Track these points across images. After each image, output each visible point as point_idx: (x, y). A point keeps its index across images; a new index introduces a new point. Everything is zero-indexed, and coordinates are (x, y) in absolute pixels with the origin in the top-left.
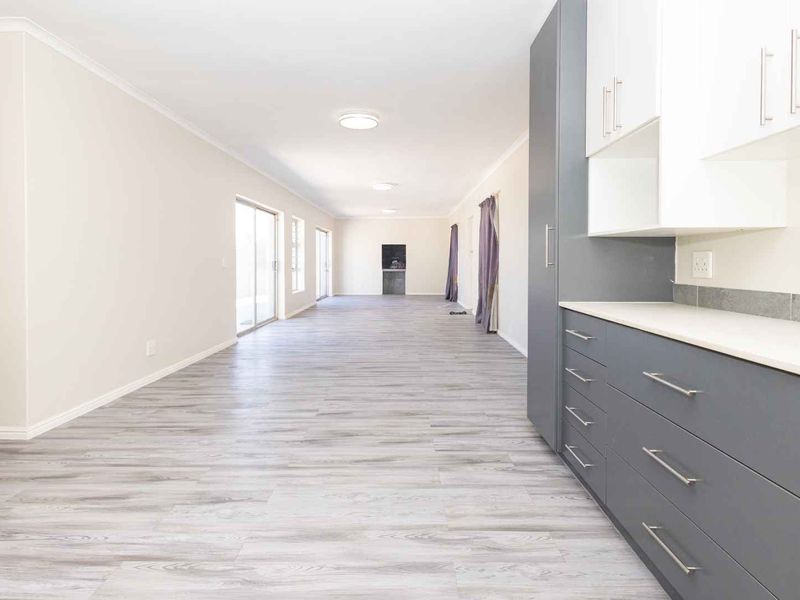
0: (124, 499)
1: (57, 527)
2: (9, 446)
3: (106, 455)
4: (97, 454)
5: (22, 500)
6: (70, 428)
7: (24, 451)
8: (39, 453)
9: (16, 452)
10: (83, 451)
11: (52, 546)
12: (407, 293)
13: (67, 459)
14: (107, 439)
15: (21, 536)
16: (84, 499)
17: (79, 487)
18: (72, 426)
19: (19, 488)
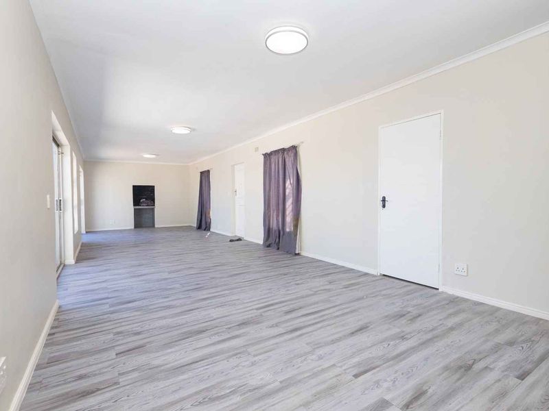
12: (156, 226)
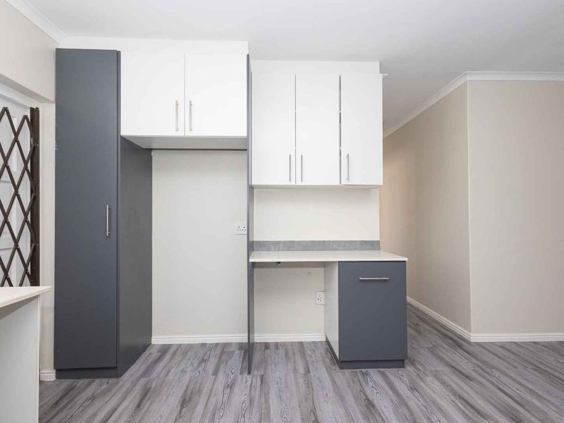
0: (482, 416)
1: (434, 403)
2: (460, 341)
3: (503, 378)
4: (497, 374)
5: (436, 376)
6: (501, 347)
7: (464, 348)
8: (469, 353)
9: (460, 346)
10: (492, 367)
11: (422, 411)
13: (480, 367)
14: (515, 367)
15: (416, 394)
16: (461, 398)
17: (468, 389)
18: (503, 346)
19: (440, 367)
